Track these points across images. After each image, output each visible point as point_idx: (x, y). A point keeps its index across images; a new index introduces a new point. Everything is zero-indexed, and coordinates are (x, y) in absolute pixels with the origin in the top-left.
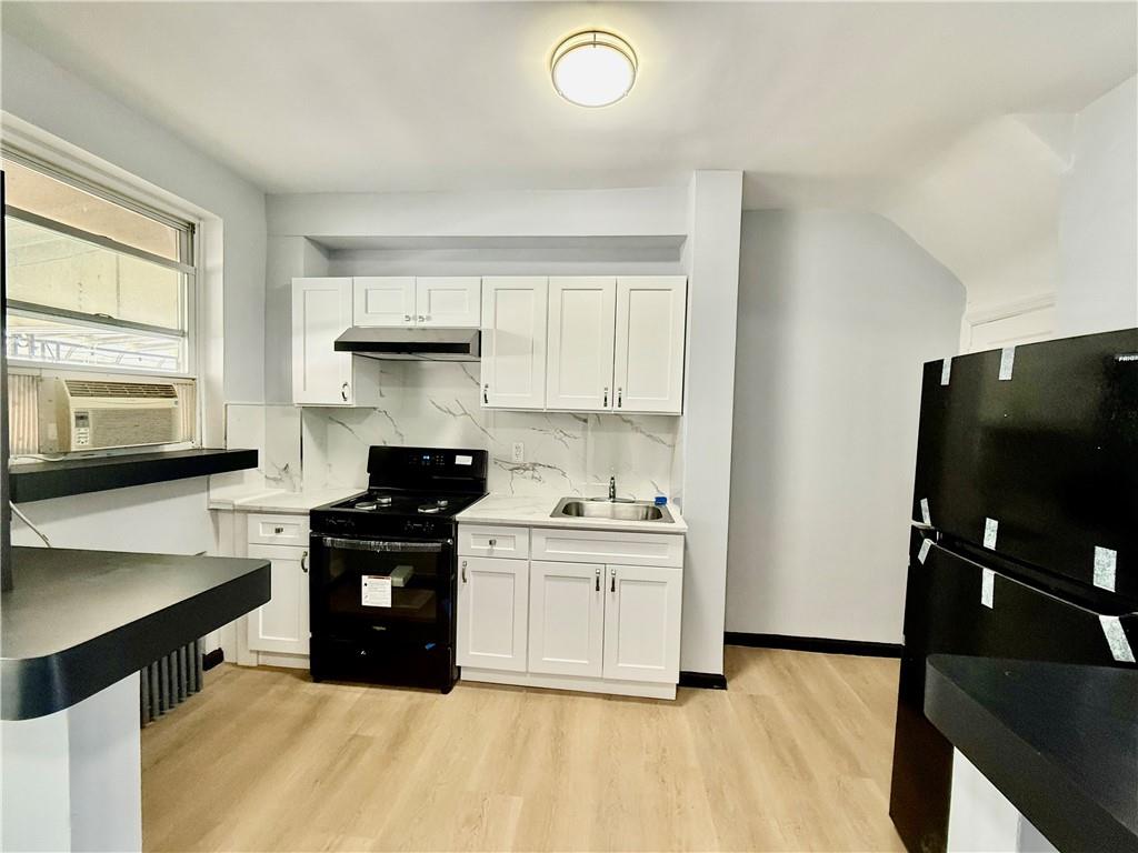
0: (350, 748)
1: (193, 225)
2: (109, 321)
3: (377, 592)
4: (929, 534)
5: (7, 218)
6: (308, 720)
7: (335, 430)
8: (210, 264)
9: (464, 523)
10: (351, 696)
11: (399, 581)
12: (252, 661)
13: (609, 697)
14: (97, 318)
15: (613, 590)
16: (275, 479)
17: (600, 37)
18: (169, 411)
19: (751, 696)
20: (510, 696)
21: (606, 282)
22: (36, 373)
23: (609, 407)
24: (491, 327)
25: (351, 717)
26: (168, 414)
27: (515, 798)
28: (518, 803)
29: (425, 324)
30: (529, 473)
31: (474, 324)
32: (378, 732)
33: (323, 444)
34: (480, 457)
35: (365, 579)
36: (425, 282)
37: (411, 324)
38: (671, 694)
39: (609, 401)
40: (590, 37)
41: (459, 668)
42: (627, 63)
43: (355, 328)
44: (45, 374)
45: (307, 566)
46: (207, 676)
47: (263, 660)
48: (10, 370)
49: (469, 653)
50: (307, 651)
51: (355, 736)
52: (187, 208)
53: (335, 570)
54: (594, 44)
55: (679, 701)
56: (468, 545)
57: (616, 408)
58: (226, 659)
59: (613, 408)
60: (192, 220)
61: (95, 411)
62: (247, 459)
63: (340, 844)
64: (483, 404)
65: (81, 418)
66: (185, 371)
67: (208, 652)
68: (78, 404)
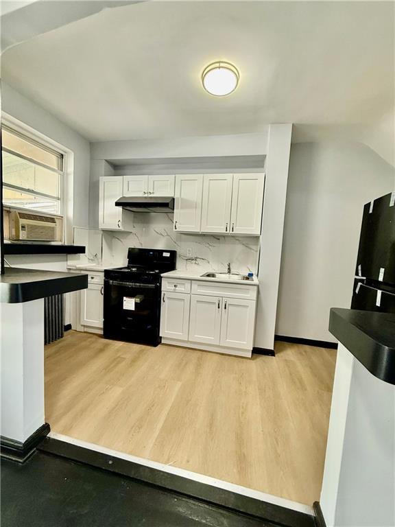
0: (117, 360)
1: (62, 155)
2: (33, 192)
3: (129, 304)
4: (361, 281)
5: (3, 152)
6: (101, 350)
7: (115, 241)
8: (68, 171)
9: (164, 277)
10: (119, 344)
11: (138, 300)
12: (82, 329)
13: (223, 354)
14: (28, 190)
15: (225, 308)
16: (92, 260)
17: (222, 65)
18: (53, 228)
19: (286, 360)
20: (181, 350)
21: (228, 176)
22: (8, 209)
23: (228, 232)
24: (179, 196)
25: (118, 351)
26: (53, 229)
27: (179, 382)
28: (179, 384)
29: (152, 195)
30: (194, 261)
31: (171, 195)
32: (128, 357)
33: (110, 247)
34: (173, 253)
35: (125, 298)
36: (152, 178)
37: (146, 195)
38: (249, 355)
39: (228, 228)
40: (217, 65)
41: (161, 337)
42: (233, 75)
43: (124, 197)
44: (11, 210)
45: (103, 292)
46: (65, 333)
47: (86, 330)
48: (4, 208)
49: (165, 331)
50: (102, 327)
51: (119, 357)
52: (61, 148)
53: (114, 295)
54: (219, 68)
55: (252, 358)
56: (166, 287)
57: (231, 232)
58: (73, 328)
59: (230, 232)
60: (63, 153)
61: (28, 225)
62: (81, 250)
63: (111, 388)
64: (174, 230)
65: (23, 227)
66: (59, 214)
67: (66, 324)
68: (23, 221)
